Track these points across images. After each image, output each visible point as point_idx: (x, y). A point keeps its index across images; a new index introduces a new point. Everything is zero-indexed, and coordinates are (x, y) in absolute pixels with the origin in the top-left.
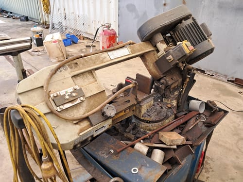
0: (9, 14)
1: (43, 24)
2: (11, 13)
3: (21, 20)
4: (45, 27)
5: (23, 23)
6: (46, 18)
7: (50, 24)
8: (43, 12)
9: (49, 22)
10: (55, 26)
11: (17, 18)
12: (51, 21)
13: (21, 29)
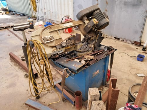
0: (14, 13)
1: (33, 17)
2: (15, 12)
3: (21, 16)
4: (34, 19)
5: (22, 17)
6: (35, 14)
7: (37, 17)
8: (33, 10)
9: (36, 16)
10: (40, 18)
11: (18, 15)
12: (37, 16)
13: (21, 20)
